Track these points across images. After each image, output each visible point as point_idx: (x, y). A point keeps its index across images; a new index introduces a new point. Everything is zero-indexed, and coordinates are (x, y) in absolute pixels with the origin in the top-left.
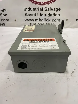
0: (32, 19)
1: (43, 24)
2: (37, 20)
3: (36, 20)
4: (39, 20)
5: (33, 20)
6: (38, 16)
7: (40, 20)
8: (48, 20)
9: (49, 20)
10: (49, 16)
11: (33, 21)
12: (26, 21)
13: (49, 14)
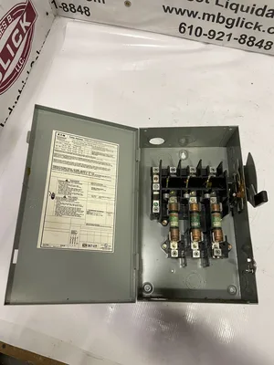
0: (192, 12)
1: (230, 35)
2: (211, 17)
3: (204, 14)
4: (219, 17)
5: (193, 14)
6: (217, 4)
7: (221, 20)
8: (253, 26)
9: (257, 27)
10: (262, 15)
11: (194, 16)
12: (166, 11)
13: (264, 10)
